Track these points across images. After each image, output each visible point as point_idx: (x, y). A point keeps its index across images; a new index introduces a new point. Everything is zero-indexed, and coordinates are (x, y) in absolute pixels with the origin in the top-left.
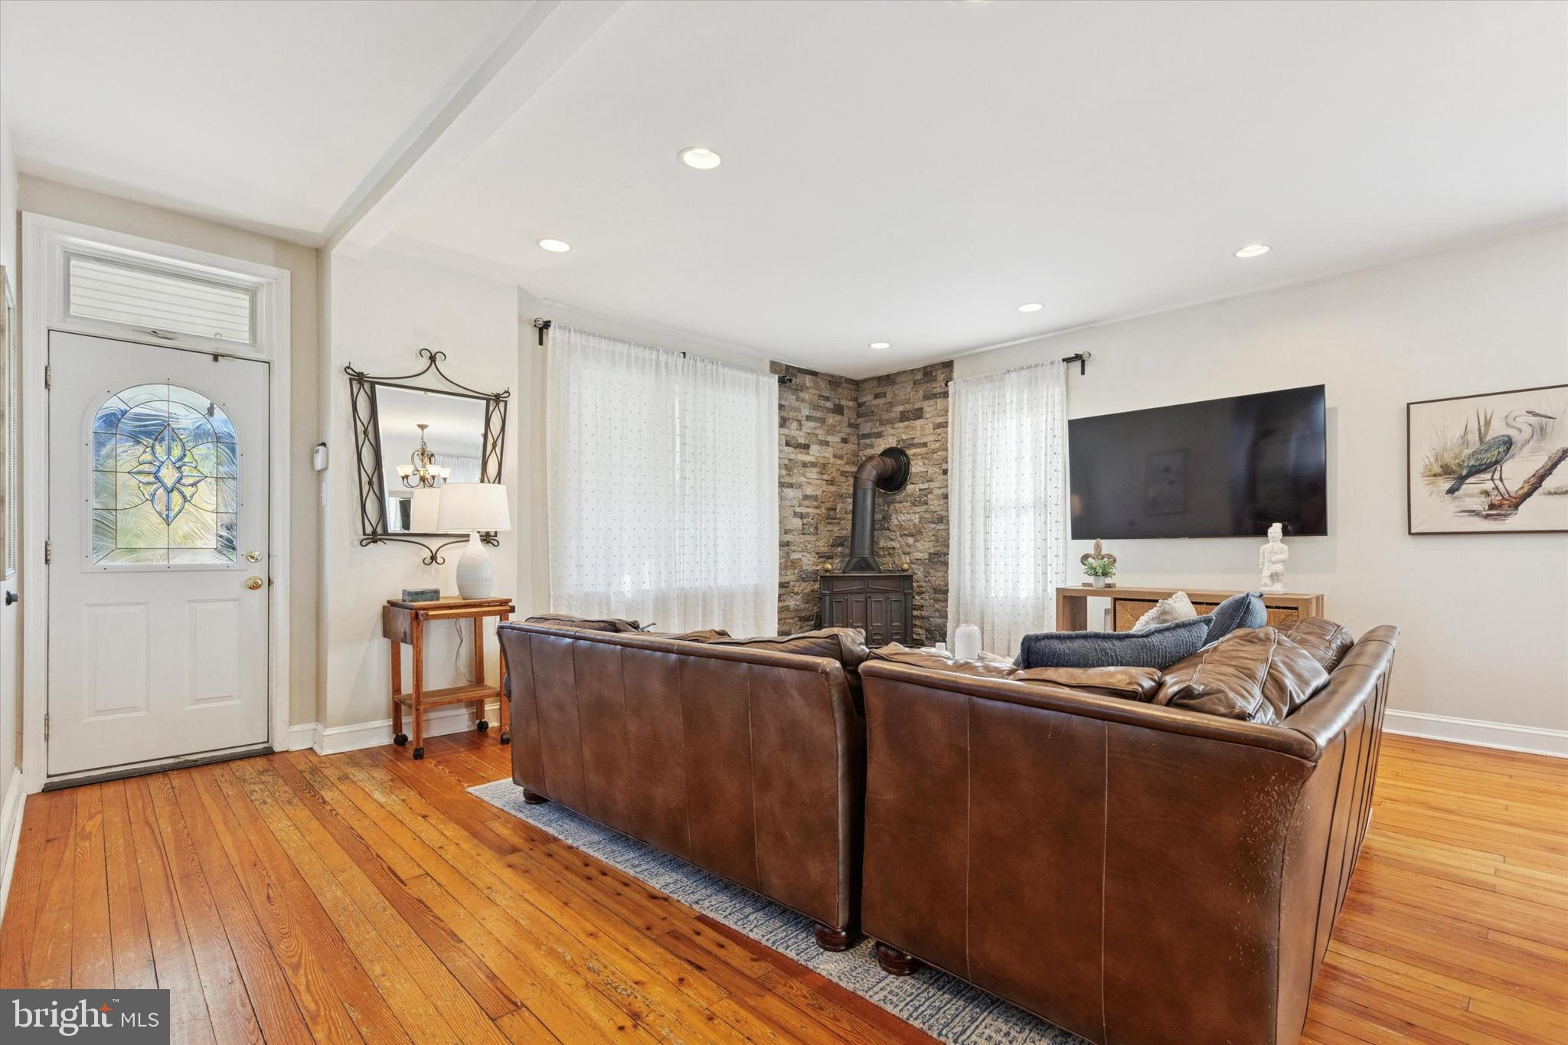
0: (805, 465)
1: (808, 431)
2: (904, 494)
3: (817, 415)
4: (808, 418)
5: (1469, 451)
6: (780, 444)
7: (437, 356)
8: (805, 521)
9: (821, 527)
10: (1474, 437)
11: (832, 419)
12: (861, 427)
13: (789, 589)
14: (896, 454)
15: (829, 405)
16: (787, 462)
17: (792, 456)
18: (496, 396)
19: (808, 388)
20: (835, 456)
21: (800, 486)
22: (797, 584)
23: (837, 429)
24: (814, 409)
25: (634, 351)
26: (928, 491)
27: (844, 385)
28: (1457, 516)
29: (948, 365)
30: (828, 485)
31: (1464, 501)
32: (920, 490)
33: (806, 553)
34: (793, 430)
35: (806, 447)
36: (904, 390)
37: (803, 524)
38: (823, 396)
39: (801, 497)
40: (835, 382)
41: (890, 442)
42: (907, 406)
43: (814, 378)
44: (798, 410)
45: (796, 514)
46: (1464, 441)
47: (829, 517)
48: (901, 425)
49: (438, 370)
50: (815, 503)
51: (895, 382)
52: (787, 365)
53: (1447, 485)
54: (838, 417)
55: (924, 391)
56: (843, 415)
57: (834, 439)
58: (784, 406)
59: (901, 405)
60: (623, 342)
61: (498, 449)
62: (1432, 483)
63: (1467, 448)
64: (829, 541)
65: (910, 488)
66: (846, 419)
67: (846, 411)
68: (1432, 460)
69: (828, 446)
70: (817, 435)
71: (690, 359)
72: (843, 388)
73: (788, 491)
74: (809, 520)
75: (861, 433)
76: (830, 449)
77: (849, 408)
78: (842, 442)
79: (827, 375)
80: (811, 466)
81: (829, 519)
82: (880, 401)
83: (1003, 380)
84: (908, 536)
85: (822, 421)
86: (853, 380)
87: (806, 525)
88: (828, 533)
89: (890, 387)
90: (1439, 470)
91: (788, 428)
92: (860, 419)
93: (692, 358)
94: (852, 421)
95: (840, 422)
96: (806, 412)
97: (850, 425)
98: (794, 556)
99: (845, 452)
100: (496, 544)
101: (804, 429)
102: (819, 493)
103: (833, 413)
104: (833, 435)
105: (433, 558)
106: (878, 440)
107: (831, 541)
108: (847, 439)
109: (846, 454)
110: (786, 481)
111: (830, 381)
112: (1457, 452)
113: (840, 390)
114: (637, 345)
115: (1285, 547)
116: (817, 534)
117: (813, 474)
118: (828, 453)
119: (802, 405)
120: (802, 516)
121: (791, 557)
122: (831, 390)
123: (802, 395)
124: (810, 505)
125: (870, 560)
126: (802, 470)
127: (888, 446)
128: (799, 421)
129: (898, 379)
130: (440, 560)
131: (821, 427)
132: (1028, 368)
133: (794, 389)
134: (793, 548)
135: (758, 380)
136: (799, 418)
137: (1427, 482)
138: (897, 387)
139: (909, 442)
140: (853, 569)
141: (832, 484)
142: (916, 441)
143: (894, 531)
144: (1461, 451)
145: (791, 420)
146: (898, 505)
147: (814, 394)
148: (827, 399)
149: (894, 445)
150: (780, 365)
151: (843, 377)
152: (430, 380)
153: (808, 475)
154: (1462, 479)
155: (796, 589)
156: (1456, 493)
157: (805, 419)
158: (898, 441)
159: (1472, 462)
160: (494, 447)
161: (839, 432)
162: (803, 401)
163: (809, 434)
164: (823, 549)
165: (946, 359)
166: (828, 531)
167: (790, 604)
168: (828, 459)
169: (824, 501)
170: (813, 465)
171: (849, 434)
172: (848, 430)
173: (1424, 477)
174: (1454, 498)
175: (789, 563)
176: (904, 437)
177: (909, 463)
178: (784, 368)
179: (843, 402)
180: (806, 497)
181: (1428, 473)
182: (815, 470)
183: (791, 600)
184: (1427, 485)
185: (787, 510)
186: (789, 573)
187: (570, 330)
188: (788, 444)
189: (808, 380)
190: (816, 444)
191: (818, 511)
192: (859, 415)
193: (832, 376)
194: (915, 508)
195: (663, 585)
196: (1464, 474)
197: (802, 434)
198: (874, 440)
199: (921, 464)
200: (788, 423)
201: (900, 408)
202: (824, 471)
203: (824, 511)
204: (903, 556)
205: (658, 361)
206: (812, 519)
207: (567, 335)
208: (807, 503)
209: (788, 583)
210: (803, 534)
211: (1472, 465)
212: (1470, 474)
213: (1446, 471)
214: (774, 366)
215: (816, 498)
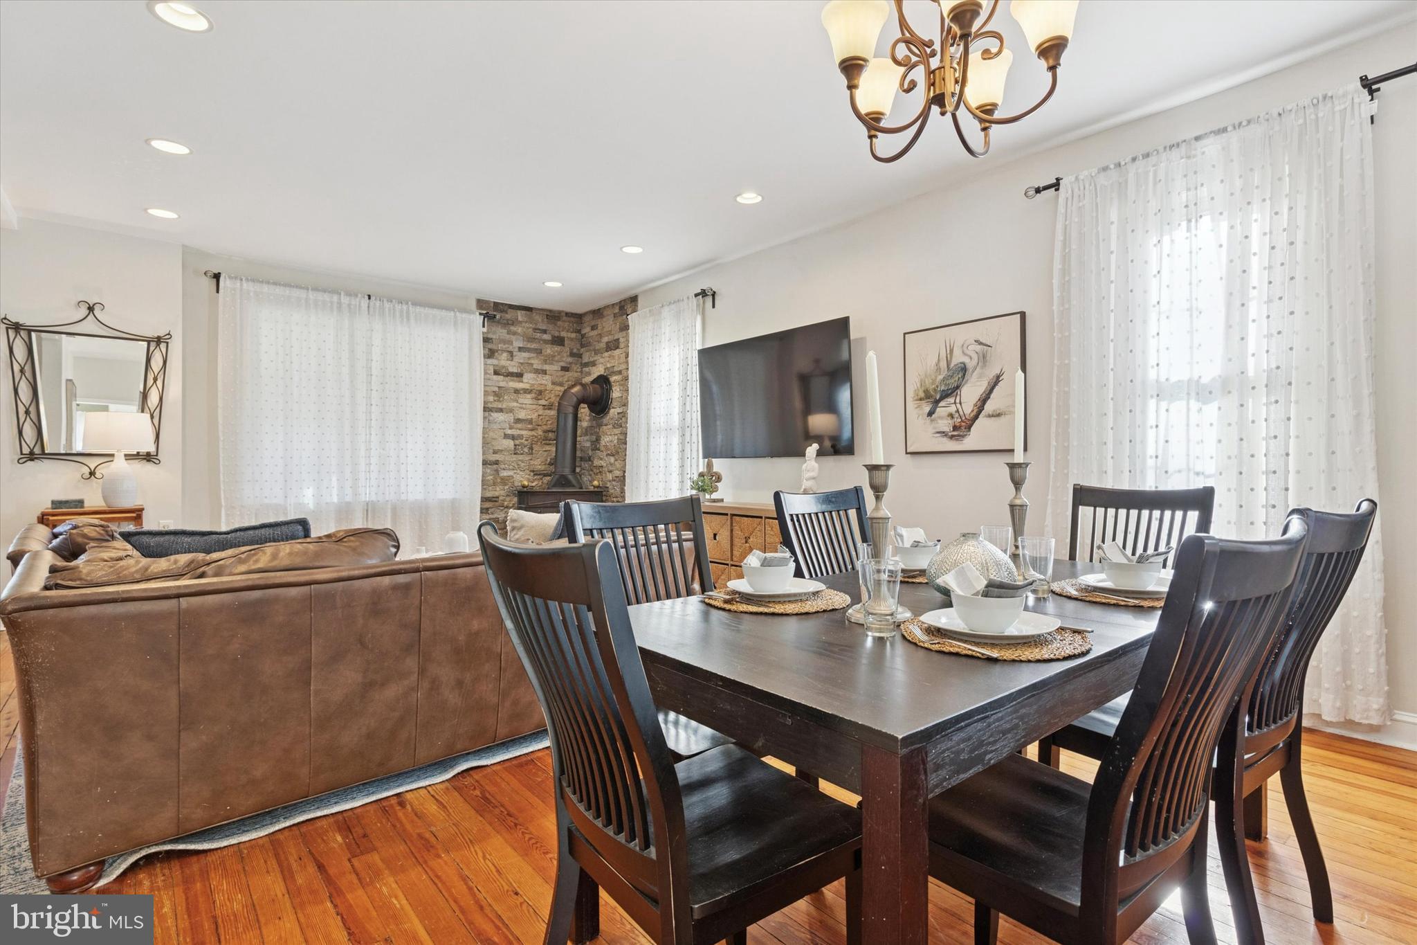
0: (517, 391)
1: (521, 361)
2: (608, 418)
3: (532, 347)
4: (520, 349)
5: (941, 377)
6: (486, 373)
7: (95, 307)
8: (517, 442)
9: (536, 448)
10: (943, 364)
11: (549, 350)
12: (583, 356)
13: (497, 504)
14: (603, 381)
15: (547, 337)
16: (497, 389)
17: (502, 384)
18: (157, 338)
19: (521, 322)
20: (553, 383)
21: (511, 411)
22: (508, 499)
23: (556, 359)
24: (528, 341)
25: (312, 295)
26: (623, 414)
27: (565, 318)
28: (934, 437)
29: (634, 299)
30: (544, 409)
31: (938, 423)
32: (618, 413)
33: (518, 471)
34: (502, 360)
35: (519, 375)
36: (608, 323)
37: (515, 445)
38: (539, 329)
39: (512, 421)
40: (553, 316)
41: (598, 371)
42: (610, 337)
43: (528, 313)
44: (510, 343)
45: (506, 436)
46: (938, 369)
47: (546, 439)
48: (606, 354)
49: (96, 318)
50: (529, 426)
51: (602, 314)
52: (494, 302)
53: (927, 409)
54: (557, 348)
55: (620, 323)
56: (564, 346)
57: (553, 368)
58: (491, 339)
59: (607, 336)
60: (301, 288)
61: (159, 383)
62: (919, 407)
63: (940, 374)
64: (547, 460)
65: (612, 411)
66: (567, 349)
67: (566, 342)
68: (919, 385)
69: (546, 374)
70: (532, 364)
71: (375, 299)
72: (564, 321)
73: (496, 416)
74: (523, 441)
75: (584, 362)
76: (547, 377)
77: (572, 339)
78: (562, 370)
79: (542, 310)
80: (525, 392)
81: (547, 440)
82: (595, 333)
83: (660, 313)
84: (610, 455)
85: (539, 352)
86: (576, 314)
87: (519, 445)
88: (546, 453)
89: (599, 320)
90: (922, 395)
91: (496, 359)
92: (582, 350)
93: (378, 299)
94: (575, 351)
95: (559, 353)
96: (518, 343)
97: (572, 354)
98: (504, 474)
99: (566, 379)
100: (158, 462)
101: (516, 359)
102: (534, 416)
103: (552, 344)
104: (552, 364)
105: (92, 474)
106: (594, 368)
107: (549, 459)
108: (569, 368)
109: (568, 381)
110: (495, 406)
111: (547, 315)
112: (933, 377)
113: (559, 323)
114: (316, 289)
115: (816, 465)
116: (532, 454)
117: (527, 400)
118: (546, 381)
119: (513, 338)
120: (513, 438)
121: (501, 475)
122: (548, 323)
123: (512, 328)
124: (524, 428)
125: (570, 477)
126: (514, 396)
127: (599, 374)
128: (511, 353)
129: (605, 313)
130: (98, 475)
131: (537, 357)
132: (675, 302)
133: (505, 324)
134: (503, 466)
135: (455, 317)
136: (511, 348)
137: (916, 406)
138: (604, 319)
139: (611, 370)
140: (554, 486)
141: (550, 409)
142: (616, 369)
143: (602, 451)
144: (936, 377)
145: (500, 352)
146: (605, 427)
147: (528, 328)
148: (545, 332)
149: (602, 373)
150: (487, 302)
151: (563, 311)
152: (89, 326)
153: (521, 401)
154: (937, 402)
155: (506, 503)
156: (933, 415)
157: (517, 350)
158: (605, 369)
159: (943, 388)
160: (155, 380)
161: (558, 361)
162: (515, 333)
163: (522, 364)
164: (540, 467)
165: (632, 293)
166: (545, 451)
167: (499, 516)
168: (546, 385)
169: (540, 423)
170: (526, 391)
171: (571, 363)
172: (570, 359)
173: (914, 400)
174: (932, 421)
175: (499, 480)
176: (608, 366)
177: (611, 389)
178: (492, 305)
179: (563, 334)
180: (518, 421)
181: (916, 398)
182: (529, 396)
183: (501, 513)
184: (916, 408)
185: (496, 432)
186: (498, 489)
187: (241, 280)
188: (496, 373)
189: (520, 315)
190: (530, 372)
191: (533, 433)
192: (582, 346)
193: (550, 311)
194: (615, 430)
195: (348, 499)
196: (938, 398)
197: (512, 363)
198: (591, 368)
199: (618, 390)
200: (496, 354)
201: (605, 339)
202: (539, 397)
203: (540, 432)
204: (608, 473)
205: (340, 304)
206: (527, 440)
207: (239, 284)
208: (519, 426)
209: (498, 497)
210: (515, 454)
211: (943, 390)
212: (942, 399)
213: (927, 396)
214: (481, 303)
215: (530, 422)
